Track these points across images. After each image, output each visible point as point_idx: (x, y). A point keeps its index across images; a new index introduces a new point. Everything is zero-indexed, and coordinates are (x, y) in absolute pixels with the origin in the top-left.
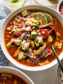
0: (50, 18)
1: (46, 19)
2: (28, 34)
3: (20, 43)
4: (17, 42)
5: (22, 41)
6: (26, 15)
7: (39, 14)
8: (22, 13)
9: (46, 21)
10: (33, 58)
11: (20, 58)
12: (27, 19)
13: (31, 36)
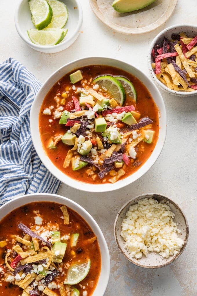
0: (130, 89)
1: (120, 91)
2: (90, 124)
3: (74, 140)
4: (67, 140)
5: (78, 136)
6: (78, 80)
7: (106, 81)
8: (71, 75)
9: (120, 96)
10: (97, 165)
11: (75, 167)
12: (83, 90)
13: (96, 127)
